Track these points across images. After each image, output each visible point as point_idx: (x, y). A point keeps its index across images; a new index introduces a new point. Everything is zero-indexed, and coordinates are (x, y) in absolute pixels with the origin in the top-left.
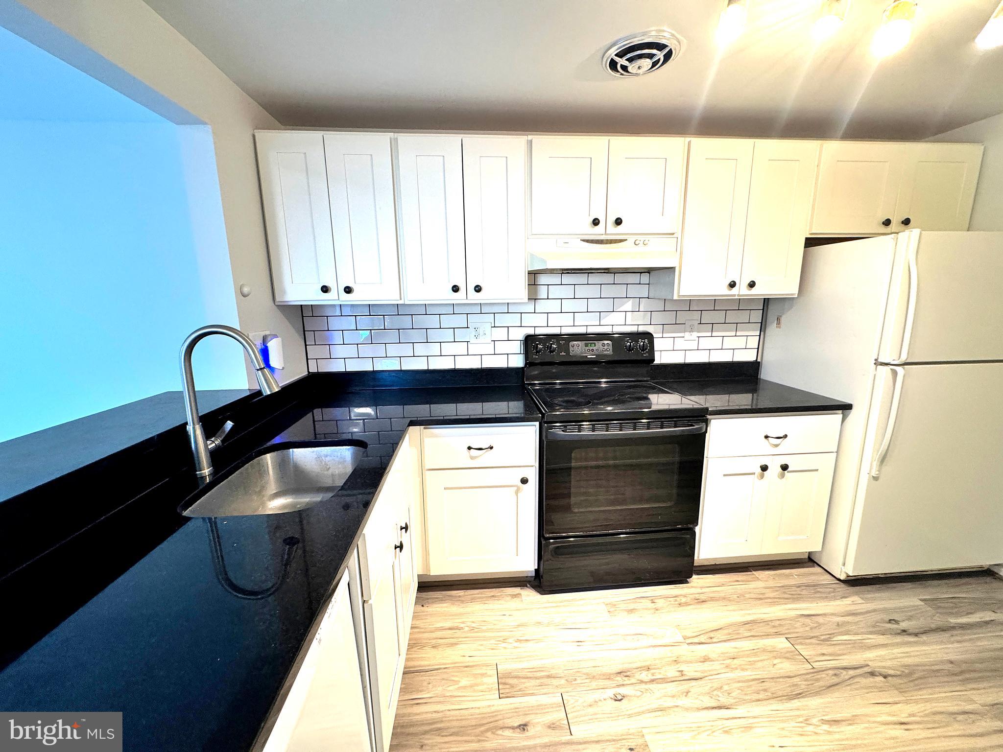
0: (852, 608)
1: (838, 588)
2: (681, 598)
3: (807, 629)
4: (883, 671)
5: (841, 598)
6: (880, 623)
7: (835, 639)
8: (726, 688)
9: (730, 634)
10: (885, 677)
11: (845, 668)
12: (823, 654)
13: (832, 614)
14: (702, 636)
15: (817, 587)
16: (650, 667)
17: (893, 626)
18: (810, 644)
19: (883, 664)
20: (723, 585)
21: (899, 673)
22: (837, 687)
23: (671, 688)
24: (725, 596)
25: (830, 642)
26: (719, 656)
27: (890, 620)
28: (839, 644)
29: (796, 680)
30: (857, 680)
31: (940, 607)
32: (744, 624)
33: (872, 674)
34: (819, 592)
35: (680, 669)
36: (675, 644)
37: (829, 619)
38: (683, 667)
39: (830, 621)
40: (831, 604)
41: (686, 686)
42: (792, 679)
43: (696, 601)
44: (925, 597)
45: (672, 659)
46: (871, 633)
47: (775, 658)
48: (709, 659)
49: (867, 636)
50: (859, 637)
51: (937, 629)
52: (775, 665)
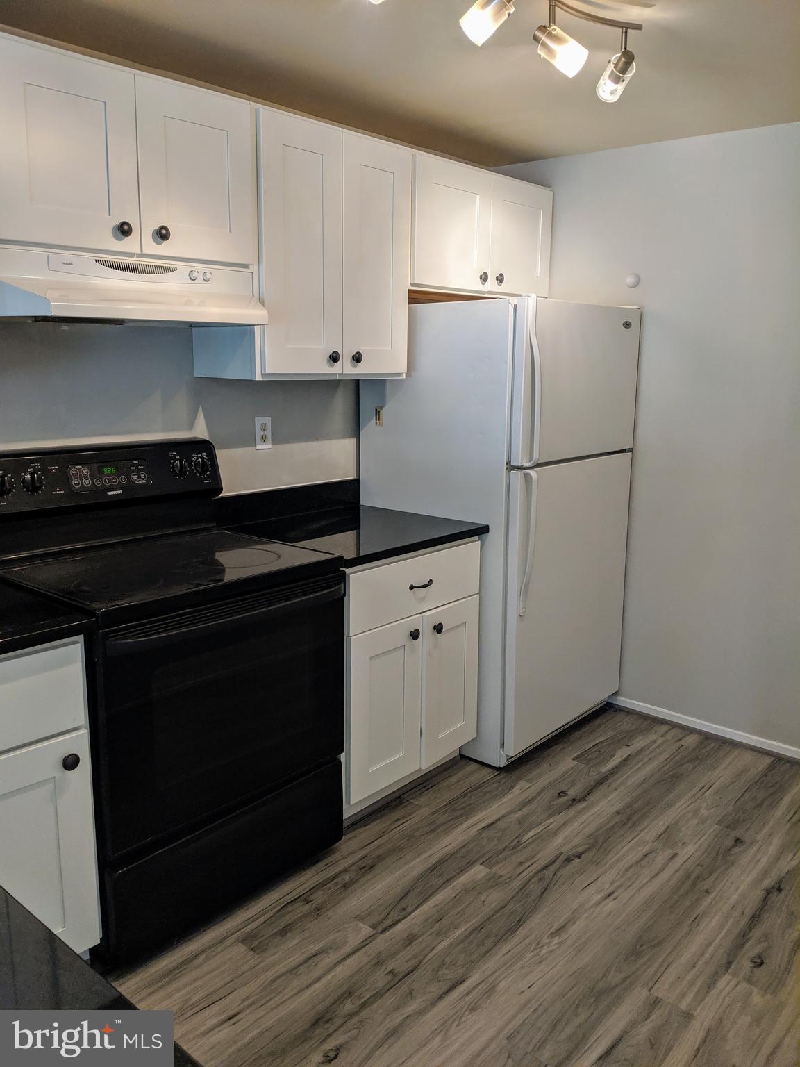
0: (525, 795)
1: (501, 779)
2: (343, 877)
3: (495, 842)
4: (574, 851)
5: (510, 790)
6: (553, 801)
7: (524, 840)
8: (448, 960)
9: (421, 893)
10: (579, 857)
11: (545, 868)
12: (521, 863)
13: (509, 813)
14: (392, 913)
15: (482, 788)
16: (350, 990)
17: (564, 799)
18: (506, 858)
19: (573, 844)
20: (384, 833)
21: (587, 846)
22: (548, 891)
23: (389, 1000)
24: (393, 845)
25: (521, 846)
26: (424, 927)
27: (559, 794)
28: (530, 843)
29: (510, 906)
30: (559, 874)
31: (589, 760)
32: (432, 871)
33: (569, 860)
34: (486, 793)
35: (389, 970)
36: (366, 942)
37: (509, 820)
38: (391, 966)
39: (511, 822)
40: (503, 802)
41: (405, 986)
42: (506, 908)
43: (363, 870)
44: (576, 755)
45: (373, 962)
46: (550, 816)
47: (480, 893)
48: (414, 936)
49: (548, 821)
50: (542, 827)
51: (596, 784)
52: (484, 901)
